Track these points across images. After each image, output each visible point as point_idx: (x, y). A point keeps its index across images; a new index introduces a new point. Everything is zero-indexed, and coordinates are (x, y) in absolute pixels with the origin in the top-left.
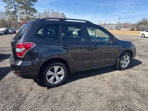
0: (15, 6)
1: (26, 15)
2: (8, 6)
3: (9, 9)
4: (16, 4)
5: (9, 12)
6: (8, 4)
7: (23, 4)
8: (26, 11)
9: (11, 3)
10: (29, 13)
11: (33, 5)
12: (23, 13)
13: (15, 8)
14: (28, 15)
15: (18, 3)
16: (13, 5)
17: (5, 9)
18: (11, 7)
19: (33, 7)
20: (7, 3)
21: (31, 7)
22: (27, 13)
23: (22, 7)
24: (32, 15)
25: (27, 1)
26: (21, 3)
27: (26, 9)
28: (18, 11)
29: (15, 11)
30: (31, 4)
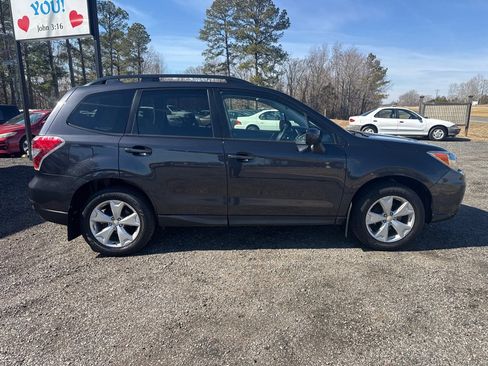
0: (228, 46)
1: (254, 70)
2: (210, 51)
3: (211, 58)
4: (232, 41)
5: (213, 66)
6: (211, 44)
7: (248, 37)
8: (257, 58)
9: (218, 40)
10: (261, 65)
11: (275, 41)
12: (246, 66)
13: (228, 54)
14: (260, 69)
15: (237, 38)
16: (224, 45)
17: (204, 58)
18: (219, 50)
19: (276, 45)
20: (210, 41)
21: (272, 44)
22: (256, 64)
23: (245, 49)
24: (271, 69)
25: (262, 29)
26: (243, 38)
27: (257, 54)
28: (235, 61)
29: (228, 62)
30: (271, 36)
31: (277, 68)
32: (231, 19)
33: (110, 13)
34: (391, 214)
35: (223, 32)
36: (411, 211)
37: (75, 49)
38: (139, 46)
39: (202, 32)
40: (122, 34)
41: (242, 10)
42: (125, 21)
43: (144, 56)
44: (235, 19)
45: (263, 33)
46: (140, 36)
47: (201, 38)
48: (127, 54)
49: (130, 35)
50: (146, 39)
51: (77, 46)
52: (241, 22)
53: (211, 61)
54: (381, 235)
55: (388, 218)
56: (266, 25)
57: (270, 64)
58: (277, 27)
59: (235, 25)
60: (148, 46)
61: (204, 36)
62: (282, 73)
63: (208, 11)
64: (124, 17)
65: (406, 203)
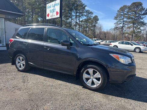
0: (124, 21)
1: (132, 29)
2: (117, 23)
4: (125, 19)
5: (117, 28)
6: (118, 21)
7: (131, 18)
9: (120, 20)
10: (135, 27)
11: (142, 19)
12: (129, 28)
13: (123, 24)
14: (134, 29)
15: (127, 19)
16: (122, 21)
17: (115, 25)
18: (120, 23)
19: (142, 20)
20: (118, 20)
21: (141, 20)
22: (133, 27)
23: (129, 22)
24: (139, 28)
25: (137, 15)
26: (129, 18)
27: (134, 24)
28: (126, 26)
29: (123, 26)
30: (140, 17)
31: (142, 28)
32: (126, 13)
33: (88, 13)
34: (93, 76)
35: (122, 17)
37: (78, 23)
38: (95, 22)
39: (115, 17)
40: (91, 19)
41: (130, 9)
42: (92, 15)
43: (97, 25)
45: (137, 17)
46: (96, 19)
47: (115, 19)
48: (92, 24)
49: (93, 19)
50: (98, 20)
51: (79, 22)
52: (129, 13)
53: (117, 26)
54: (89, 83)
55: (92, 77)
56: (139, 14)
57: (139, 27)
58: (143, 14)
59: (127, 14)
60: (98, 22)
61: (116, 18)
62: (144, 30)
63: (118, 11)
64: (92, 14)
65: (98, 73)
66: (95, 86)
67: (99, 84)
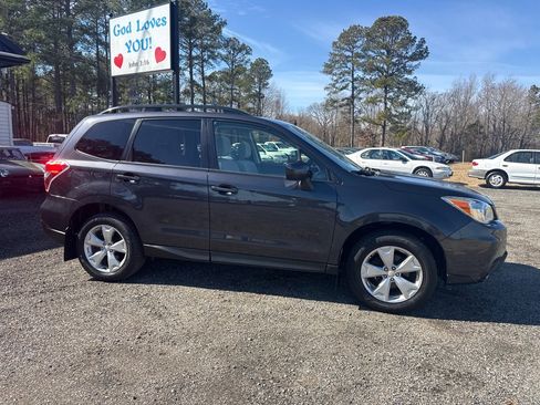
0: (354, 80)
1: (382, 105)
2: (334, 86)
3: (335, 92)
4: (359, 74)
5: (336, 101)
6: (335, 78)
7: (378, 69)
8: (386, 92)
9: (343, 74)
10: (391, 99)
11: (410, 72)
12: (373, 101)
13: (354, 88)
14: (389, 104)
15: (365, 71)
16: (350, 78)
17: (327, 92)
18: (344, 84)
19: (410, 77)
20: (335, 75)
21: (406, 76)
22: (386, 98)
23: (373, 82)
24: (403, 104)
25: (394, 60)
26: (372, 70)
27: (387, 88)
28: (361, 95)
29: (353, 97)
30: (404, 67)
31: (411, 102)
32: (359, 51)
33: (234, 49)
34: (394, 269)
35: (349, 65)
36: (417, 267)
37: (198, 85)
38: (260, 80)
39: (327, 66)
40: (245, 69)
41: (373, 40)
42: (248, 57)
43: (265, 92)
44: (364, 50)
45: (395, 64)
46: (262, 71)
47: (325, 72)
48: (248, 90)
49: (252, 70)
50: (268, 74)
51: (200, 83)
52: (370, 53)
53: (334, 96)
54: (381, 292)
55: (390, 272)
56: (400, 56)
57: (402, 98)
58: (413, 58)
59: (363, 57)
60: (270, 81)
61: (329, 69)
62: (416, 109)
63: (335, 43)
64: (247, 53)
65: (411, 257)
66: (402, 298)
67: (414, 292)
